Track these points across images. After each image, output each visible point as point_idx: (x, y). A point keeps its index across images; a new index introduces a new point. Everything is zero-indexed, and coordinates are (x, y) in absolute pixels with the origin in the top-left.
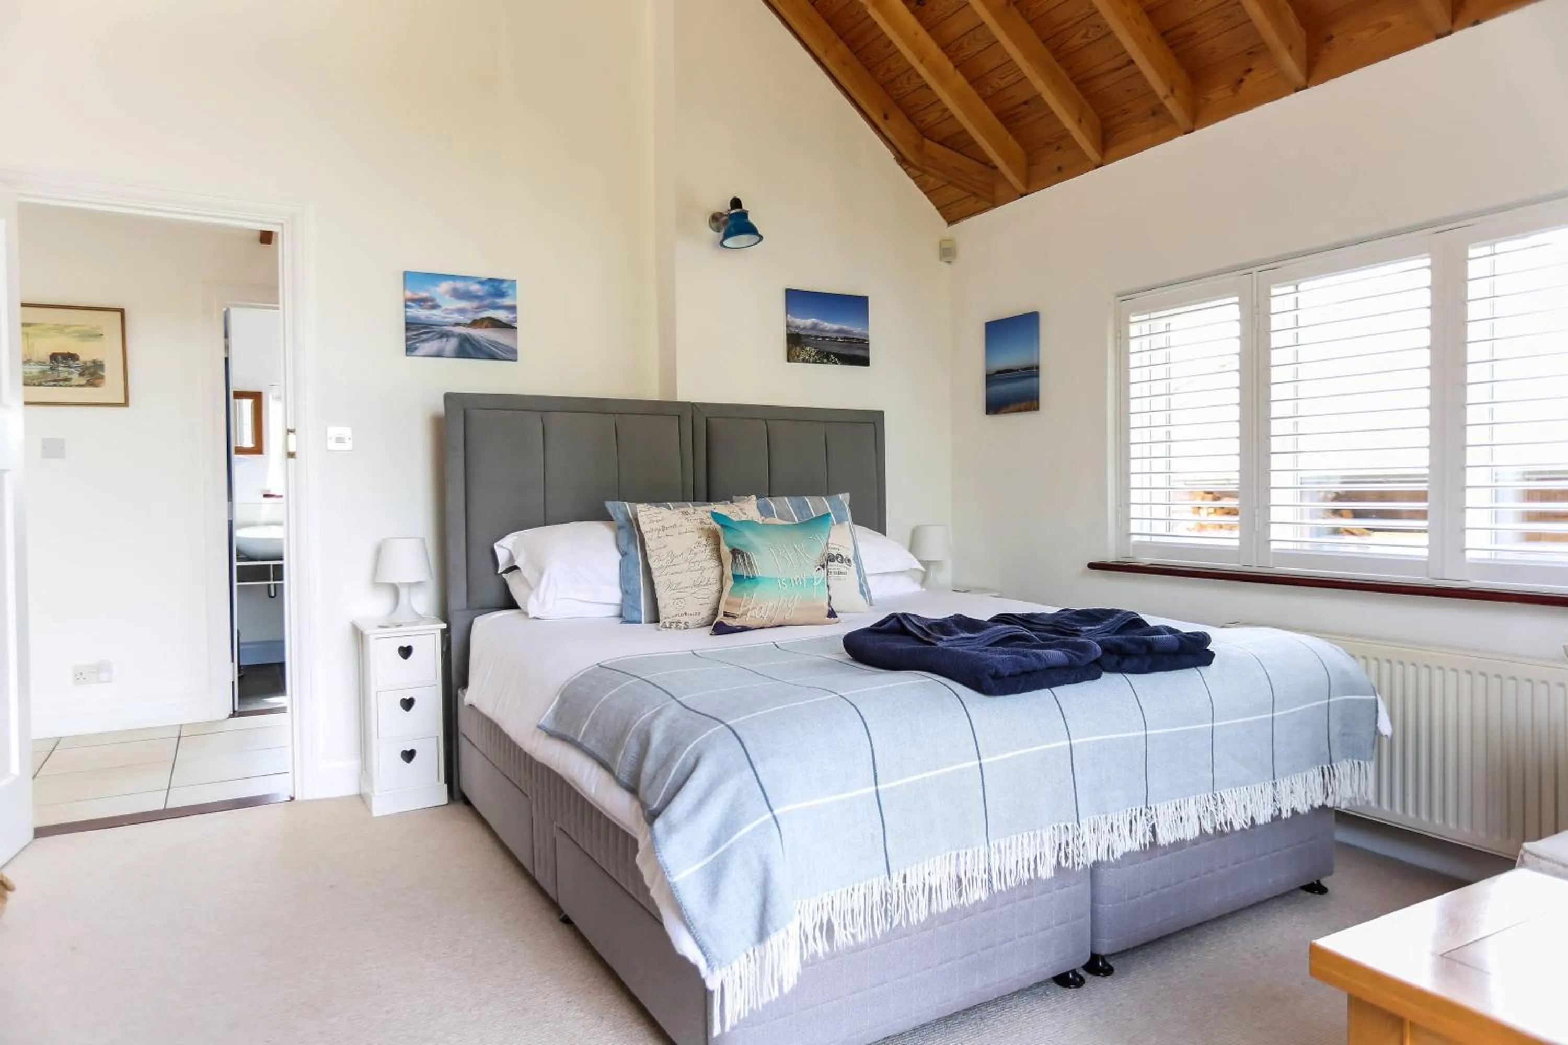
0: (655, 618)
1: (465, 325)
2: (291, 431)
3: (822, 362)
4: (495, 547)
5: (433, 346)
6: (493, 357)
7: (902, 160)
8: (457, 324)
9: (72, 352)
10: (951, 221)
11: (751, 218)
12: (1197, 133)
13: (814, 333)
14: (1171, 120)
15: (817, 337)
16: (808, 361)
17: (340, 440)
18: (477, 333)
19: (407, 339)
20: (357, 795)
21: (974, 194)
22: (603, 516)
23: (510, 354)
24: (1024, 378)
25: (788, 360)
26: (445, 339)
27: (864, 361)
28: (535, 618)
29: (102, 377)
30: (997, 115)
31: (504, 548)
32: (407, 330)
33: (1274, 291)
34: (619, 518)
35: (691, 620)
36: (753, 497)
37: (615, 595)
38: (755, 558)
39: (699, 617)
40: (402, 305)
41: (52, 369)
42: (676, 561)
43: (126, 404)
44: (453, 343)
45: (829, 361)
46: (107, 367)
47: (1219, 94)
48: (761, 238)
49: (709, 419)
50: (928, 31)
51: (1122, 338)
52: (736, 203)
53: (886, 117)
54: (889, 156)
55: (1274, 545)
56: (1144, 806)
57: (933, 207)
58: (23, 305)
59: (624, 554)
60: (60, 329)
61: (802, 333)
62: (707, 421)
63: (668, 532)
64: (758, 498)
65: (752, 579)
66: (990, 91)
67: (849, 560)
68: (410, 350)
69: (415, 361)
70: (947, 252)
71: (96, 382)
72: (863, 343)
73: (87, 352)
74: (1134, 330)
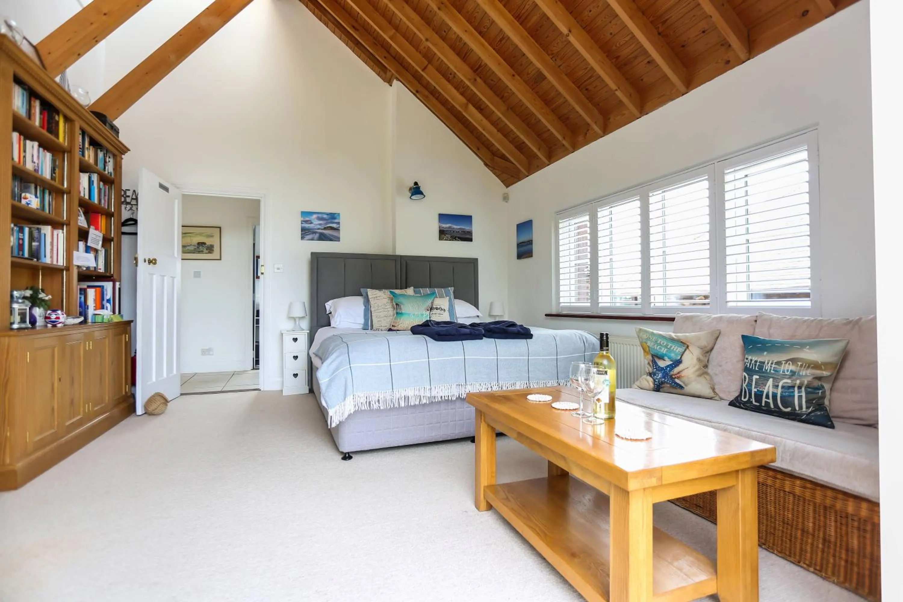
0: (372, 329)
1: (322, 229)
2: (263, 266)
3: (453, 240)
4: (326, 304)
5: (310, 237)
6: (331, 240)
7: (486, 165)
8: (319, 229)
9: (204, 242)
10: (507, 187)
11: (421, 189)
12: (575, 152)
13: (450, 229)
14: (567, 149)
15: (450, 231)
16: (447, 240)
17: (278, 269)
18: (326, 232)
19: (302, 234)
20: (280, 391)
21: (512, 176)
22: (360, 295)
23: (338, 239)
24: (528, 245)
25: (440, 240)
26: (314, 234)
27: (470, 240)
28: (333, 327)
29: (213, 250)
30: (516, 147)
31: (329, 305)
32: (302, 231)
33: (599, 210)
34: (364, 294)
35: (383, 328)
36: (412, 288)
37: (362, 321)
38: (402, 306)
39: (386, 328)
40: (300, 223)
41: (198, 248)
42: (380, 308)
43: (220, 259)
44: (317, 235)
45: (456, 240)
46: (215, 247)
47: (581, 138)
48: (425, 196)
49: (408, 261)
50: (486, 119)
51: (557, 228)
52: (416, 183)
53: (478, 149)
54: (482, 163)
55: (600, 305)
56: (497, 382)
57: (499, 181)
58: (183, 226)
59: (365, 306)
60: (201, 234)
61: (445, 230)
62: (406, 262)
63: (378, 298)
64: (414, 288)
65: (401, 314)
66: (511, 139)
67: (444, 310)
68: (302, 238)
69: (304, 242)
70: (506, 198)
71: (211, 252)
72: (470, 233)
73: (209, 242)
74: (561, 225)
